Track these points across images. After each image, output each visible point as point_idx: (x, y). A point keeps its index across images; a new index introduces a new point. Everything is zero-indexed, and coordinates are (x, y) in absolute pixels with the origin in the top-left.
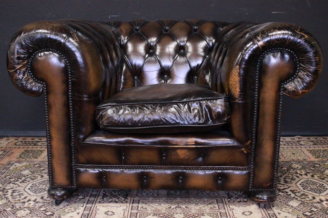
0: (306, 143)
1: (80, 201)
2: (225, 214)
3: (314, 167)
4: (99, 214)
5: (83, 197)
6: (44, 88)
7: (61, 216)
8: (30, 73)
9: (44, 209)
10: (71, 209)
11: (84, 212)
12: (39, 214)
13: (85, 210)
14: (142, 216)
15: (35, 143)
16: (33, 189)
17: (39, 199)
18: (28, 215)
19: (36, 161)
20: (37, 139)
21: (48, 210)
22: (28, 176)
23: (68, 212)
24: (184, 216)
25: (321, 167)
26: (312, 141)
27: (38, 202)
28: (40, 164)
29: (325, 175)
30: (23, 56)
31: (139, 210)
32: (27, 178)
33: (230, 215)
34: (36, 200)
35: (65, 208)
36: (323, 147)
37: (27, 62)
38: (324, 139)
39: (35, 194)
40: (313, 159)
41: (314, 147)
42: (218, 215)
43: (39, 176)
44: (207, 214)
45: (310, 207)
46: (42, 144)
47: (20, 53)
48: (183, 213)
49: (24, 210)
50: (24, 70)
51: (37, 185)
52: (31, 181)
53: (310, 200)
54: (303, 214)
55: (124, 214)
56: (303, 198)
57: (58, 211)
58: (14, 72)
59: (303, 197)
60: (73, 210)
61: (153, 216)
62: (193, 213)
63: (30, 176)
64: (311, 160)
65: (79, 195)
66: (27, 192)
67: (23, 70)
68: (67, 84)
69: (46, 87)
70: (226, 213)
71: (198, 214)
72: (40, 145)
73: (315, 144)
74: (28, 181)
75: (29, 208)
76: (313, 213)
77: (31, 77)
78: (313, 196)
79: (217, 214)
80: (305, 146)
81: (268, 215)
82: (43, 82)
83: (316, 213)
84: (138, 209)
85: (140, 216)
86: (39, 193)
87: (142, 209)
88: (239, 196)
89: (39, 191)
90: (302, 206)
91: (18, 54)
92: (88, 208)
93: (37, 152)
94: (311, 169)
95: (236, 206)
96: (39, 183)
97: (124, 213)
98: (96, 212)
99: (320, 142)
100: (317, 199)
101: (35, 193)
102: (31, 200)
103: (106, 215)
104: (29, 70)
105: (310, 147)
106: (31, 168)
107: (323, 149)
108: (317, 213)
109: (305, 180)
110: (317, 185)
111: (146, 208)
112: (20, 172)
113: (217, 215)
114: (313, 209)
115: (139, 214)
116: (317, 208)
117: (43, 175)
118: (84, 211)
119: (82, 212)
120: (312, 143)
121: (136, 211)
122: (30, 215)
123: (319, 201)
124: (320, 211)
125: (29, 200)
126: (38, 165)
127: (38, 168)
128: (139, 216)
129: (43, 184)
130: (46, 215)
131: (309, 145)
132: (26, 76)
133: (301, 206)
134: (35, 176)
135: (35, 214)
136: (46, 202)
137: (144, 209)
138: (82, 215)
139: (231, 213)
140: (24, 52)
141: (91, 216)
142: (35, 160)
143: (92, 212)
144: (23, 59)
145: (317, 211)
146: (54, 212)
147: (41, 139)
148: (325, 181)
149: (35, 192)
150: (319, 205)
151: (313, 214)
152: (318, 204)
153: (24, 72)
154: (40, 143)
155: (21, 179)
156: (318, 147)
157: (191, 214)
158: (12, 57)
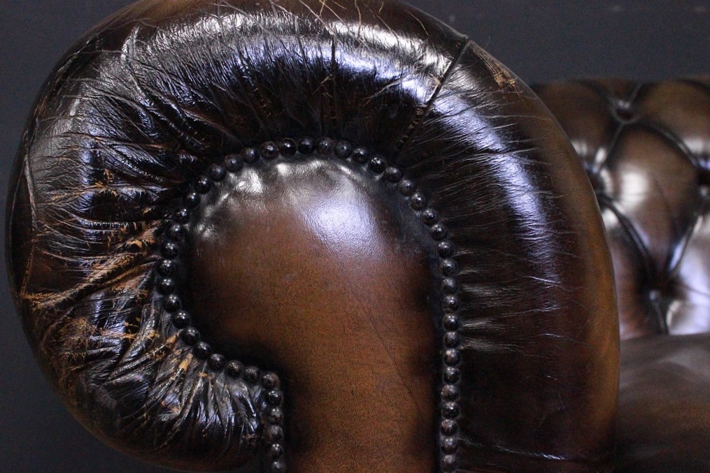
6: (267, 413)
8: (172, 309)
30: (129, 191)
37: (157, 234)
47: (112, 170)
50: (137, 291)
58: (64, 305)
67: (131, 288)
69: (287, 405)
77: (185, 339)
82: (264, 368)
91: (97, 176)
104: (165, 291)
132: (148, 331)
140: (143, 165)
144: (132, 213)
153: (131, 303)
158: (55, 197)
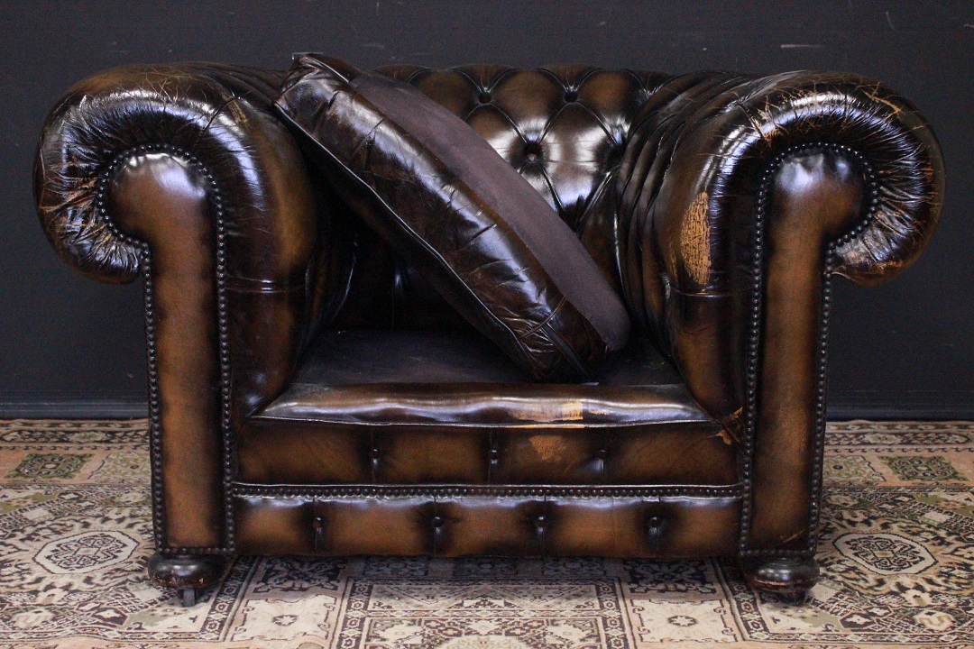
0: (880, 438)
2: (618, 621)
3: (894, 502)
4: (254, 620)
6: (143, 260)
7: (143, 626)
8: (103, 215)
9: (94, 605)
10: (173, 607)
13: (213, 609)
14: (378, 625)
15: (62, 436)
16: (62, 558)
17: (78, 584)
18: (48, 623)
19: (65, 486)
20: (66, 425)
21: (104, 606)
22: (43, 523)
23: (165, 616)
24: (498, 627)
25: (915, 503)
26: (902, 434)
27: (77, 591)
28: (79, 493)
30: (83, 165)
31: (371, 612)
32: (41, 529)
33: (633, 623)
34: (70, 585)
35: (155, 605)
36: (930, 450)
37: (95, 183)
38: (937, 427)
39: (67, 571)
40: (894, 480)
41: (903, 450)
42: (597, 624)
43: (78, 525)
44: (564, 621)
45: (868, 604)
46: (84, 437)
47: (76, 156)
48: (496, 618)
49: (36, 612)
50: (87, 207)
51: (72, 547)
52: (54, 537)
53: (871, 588)
54: (843, 621)
55: (327, 618)
56: (852, 579)
57: (136, 613)
58: (57, 211)
59: (852, 575)
60: (178, 610)
61: (409, 625)
62: (526, 620)
63: (49, 523)
64: (888, 484)
66: (42, 566)
67: (84, 205)
68: (214, 249)
69: (151, 257)
70: (621, 619)
71: (539, 622)
72: (78, 440)
73: (909, 443)
74: (45, 537)
75: (49, 607)
76: (874, 619)
77: (108, 227)
78: (879, 577)
79: (596, 620)
80: (875, 447)
81: (741, 624)
82: (142, 241)
83: (881, 619)
84: (365, 607)
85: (373, 625)
86: (79, 568)
87: (377, 608)
88: (663, 576)
89: (78, 563)
90: (846, 597)
91: (69, 159)
93: (69, 461)
94: (883, 510)
95: (652, 600)
96: (79, 542)
97: (328, 614)
98: (246, 615)
99: (923, 437)
100: (891, 586)
101: (65, 568)
102: (56, 585)
103: (275, 626)
104: (100, 207)
105: (890, 450)
106: (52, 502)
107: (931, 455)
108: (885, 620)
109: (863, 536)
110: (895, 550)
111: (389, 607)
112: (19, 513)
113: (594, 624)
114: (875, 610)
115: (368, 620)
116: (886, 608)
117: (87, 520)
118: (210, 613)
119: (206, 616)
120: (899, 440)
121: (360, 614)
122: (55, 623)
123: (896, 590)
124: (893, 616)
125: (51, 587)
126: (72, 496)
127: (74, 502)
128: (370, 625)
129: (89, 545)
130: (100, 617)
131: (890, 445)
132: (92, 223)
133: (842, 598)
134: (64, 525)
135: (67, 620)
137: (383, 608)
138: (206, 622)
139: (635, 618)
140: (88, 154)
141: (230, 625)
142: (64, 481)
143: (234, 616)
144: (85, 174)
145: (886, 614)
146: (123, 612)
147: (79, 425)
148: (921, 539)
149: (65, 566)
150: (895, 599)
151: (873, 623)
152: (889, 598)
153: (84, 212)
154: (77, 435)
155: (22, 531)
156: (916, 450)
157: (519, 622)
158: (53, 167)
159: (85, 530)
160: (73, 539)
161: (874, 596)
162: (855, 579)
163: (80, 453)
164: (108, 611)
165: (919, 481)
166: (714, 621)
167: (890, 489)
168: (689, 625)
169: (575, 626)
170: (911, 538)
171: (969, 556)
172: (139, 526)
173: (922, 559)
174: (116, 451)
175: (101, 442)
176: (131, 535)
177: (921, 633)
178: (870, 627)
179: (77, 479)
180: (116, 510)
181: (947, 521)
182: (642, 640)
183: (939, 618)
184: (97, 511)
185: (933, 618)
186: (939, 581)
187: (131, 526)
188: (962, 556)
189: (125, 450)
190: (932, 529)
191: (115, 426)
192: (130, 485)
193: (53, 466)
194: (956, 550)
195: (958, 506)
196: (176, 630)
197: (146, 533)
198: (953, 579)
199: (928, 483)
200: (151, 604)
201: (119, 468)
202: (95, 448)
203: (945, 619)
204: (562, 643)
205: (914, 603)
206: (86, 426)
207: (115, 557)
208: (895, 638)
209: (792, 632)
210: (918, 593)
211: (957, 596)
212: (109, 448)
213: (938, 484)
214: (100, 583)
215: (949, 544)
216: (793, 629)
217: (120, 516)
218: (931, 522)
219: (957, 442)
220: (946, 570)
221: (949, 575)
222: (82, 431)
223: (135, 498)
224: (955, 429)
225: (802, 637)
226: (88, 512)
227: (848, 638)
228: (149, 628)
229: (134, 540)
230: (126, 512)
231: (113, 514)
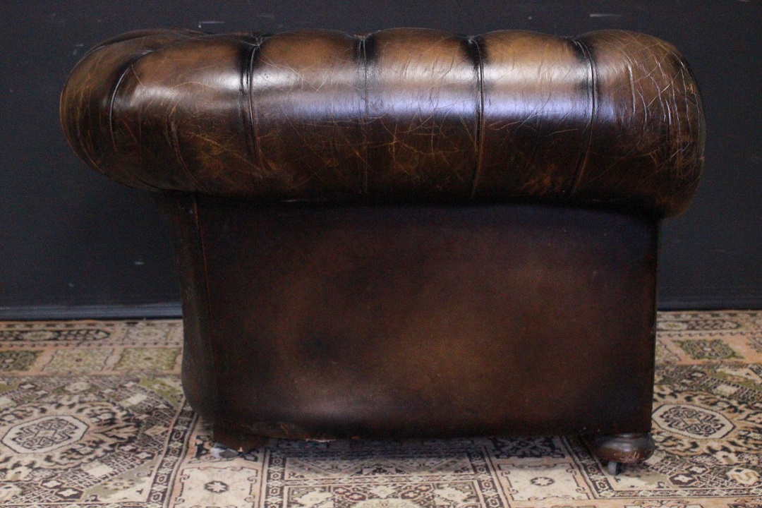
0: (670, 326)
1: (142, 465)
2: (490, 483)
3: (691, 378)
4: (190, 489)
5: (150, 455)
7: (98, 498)
9: (56, 484)
10: (122, 481)
11: (154, 488)
12: (43, 497)
13: (155, 482)
14: (295, 493)
15: (18, 335)
16: (24, 439)
17: (40, 462)
18: (17, 497)
19: (24, 377)
20: (20, 326)
21: (64, 486)
22: (7, 409)
23: (117, 489)
24: (394, 491)
25: (707, 378)
26: (687, 322)
27: (39, 468)
28: (36, 383)
29: (717, 394)
31: (287, 481)
32: (6, 415)
33: (503, 485)
34: (33, 463)
35: (107, 480)
36: (711, 334)
38: (713, 315)
39: (30, 451)
40: (688, 360)
41: (690, 335)
42: (474, 487)
43: (36, 412)
44: (447, 485)
45: (688, 464)
46: (35, 336)
48: (392, 483)
49: (7, 488)
51: (33, 430)
52: (17, 421)
53: (687, 450)
54: (672, 479)
55: (251, 490)
56: (671, 446)
57: (91, 487)
59: (670, 443)
60: (126, 484)
61: (321, 492)
62: (417, 484)
63: (12, 410)
64: (683, 363)
65: (139, 450)
66: (9, 447)
70: (492, 481)
71: (426, 486)
72: (32, 338)
73: (693, 328)
74: (10, 422)
75: (17, 483)
76: (695, 476)
78: (692, 441)
79: (473, 483)
80: (668, 333)
81: (591, 484)
83: (701, 476)
84: (282, 478)
85: (291, 493)
86: (39, 448)
87: (292, 478)
88: (519, 444)
89: (39, 444)
90: (669, 463)
92: (163, 477)
93: (25, 356)
94: (684, 384)
96: (38, 425)
97: (251, 487)
98: (183, 484)
99: (704, 324)
100: (703, 448)
101: (29, 448)
102: (22, 463)
103: (207, 493)
105: (680, 335)
106: (13, 391)
107: (711, 338)
108: (704, 476)
109: (672, 406)
110: (701, 418)
111: (302, 477)
113: (471, 486)
114: (694, 469)
115: (286, 489)
116: (703, 467)
117: (44, 407)
118: (152, 486)
119: (150, 489)
120: (685, 326)
121: (279, 483)
122: (23, 497)
123: (707, 452)
124: (710, 473)
125: (17, 465)
126: (30, 386)
127: (32, 391)
128: (289, 492)
129: (47, 428)
130: (62, 496)
131: (679, 331)
133: (666, 463)
134: (25, 411)
135: (34, 495)
136: (60, 469)
137: (297, 477)
138: (150, 494)
139: (504, 481)
141: (171, 495)
142: (22, 373)
143: (173, 486)
145: (704, 472)
146: (80, 489)
147: (31, 326)
148: (718, 409)
149: (28, 446)
150: (708, 459)
151: (694, 480)
152: (704, 458)
154: (29, 334)
156: (700, 335)
157: (410, 487)
159: (43, 415)
160: (32, 423)
161: (692, 456)
162: (673, 446)
163: (33, 349)
164: (68, 491)
165: (706, 360)
166: (568, 480)
167: (686, 366)
168: (548, 484)
169: (456, 489)
170: (711, 408)
171: (759, 421)
172: (87, 411)
173: (723, 425)
174: (63, 347)
175: (50, 340)
176: (81, 419)
177: (735, 487)
178: (693, 484)
179: (33, 371)
180: (67, 397)
181: (735, 393)
182: (513, 499)
183: (747, 474)
184: (52, 398)
185: (741, 474)
186: (740, 442)
187: (80, 410)
188: (754, 421)
189: (71, 347)
190: (725, 399)
191: (60, 326)
192: (77, 376)
193: (11, 360)
194: (748, 416)
195: (741, 380)
196: (125, 500)
197: (94, 417)
198: (751, 441)
199: (714, 361)
200: (104, 478)
201: (66, 361)
202: (45, 345)
203: (751, 475)
204: (448, 504)
205: (724, 462)
206: (37, 326)
207: (70, 438)
208: (715, 492)
209: (632, 489)
210: (726, 453)
211: (757, 455)
212: (56, 345)
213: (722, 362)
214: (59, 461)
215: (741, 412)
216: (633, 487)
217: (71, 402)
218: (723, 394)
219: (731, 328)
220: (743, 433)
221: (747, 438)
222: (34, 331)
223: (82, 386)
224: (727, 317)
225: (641, 493)
226: (44, 400)
227: (678, 493)
228: (103, 500)
229: (84, 423)
230: (75, 399)
231: (64, 400)
